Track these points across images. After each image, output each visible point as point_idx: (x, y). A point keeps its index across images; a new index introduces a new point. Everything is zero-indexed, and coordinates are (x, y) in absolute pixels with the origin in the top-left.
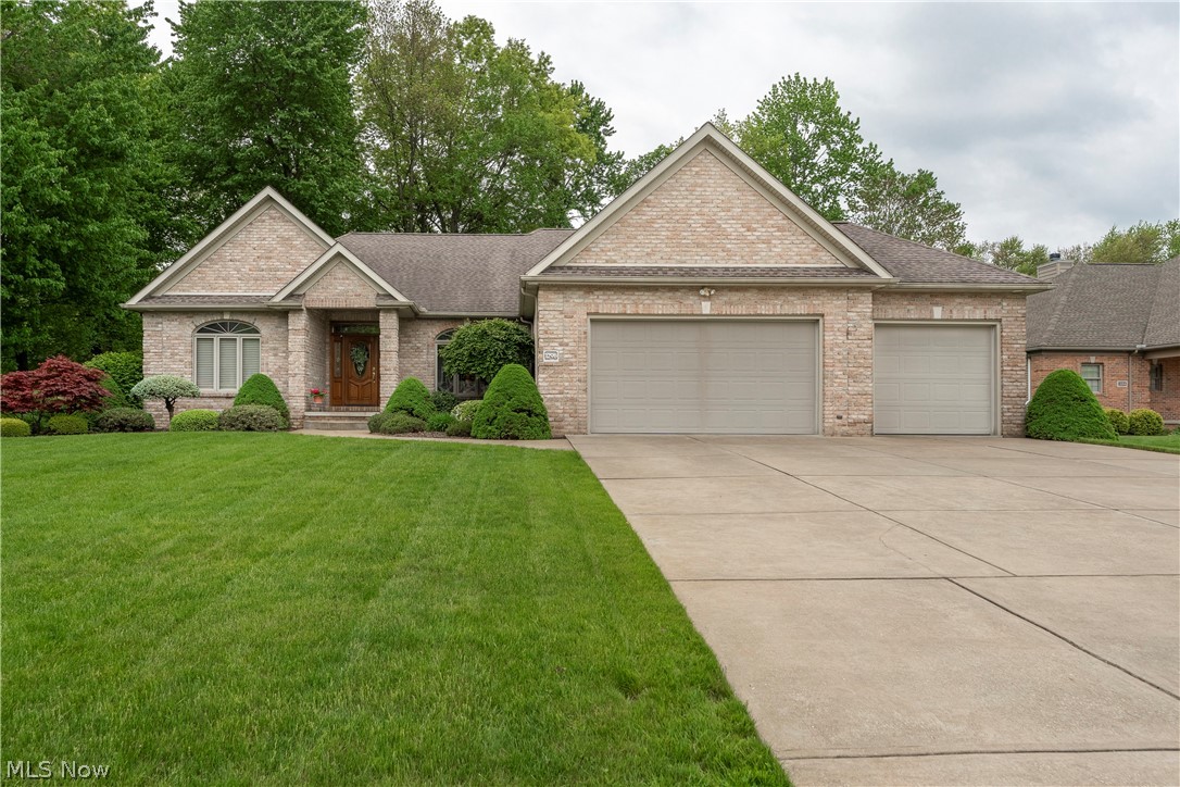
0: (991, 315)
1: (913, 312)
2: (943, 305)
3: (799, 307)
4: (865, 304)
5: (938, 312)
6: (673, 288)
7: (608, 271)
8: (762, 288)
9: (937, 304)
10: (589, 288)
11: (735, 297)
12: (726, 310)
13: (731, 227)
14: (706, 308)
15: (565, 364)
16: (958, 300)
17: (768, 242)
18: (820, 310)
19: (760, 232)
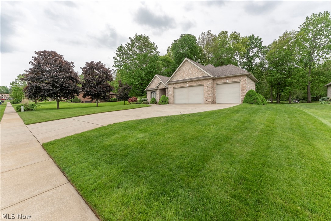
0: (238, 80)
1: (223, 81)
2: (229, 79)
3: (200, 83)
4: (211, 81)
5: (228, 81)
6: (183, 83)
7: (176, 81)
8: (195, 81)
9: (227, 79)
10: (174, 84)
11: (191, 83)
12: (190, 85)
13: (191, 72)
14: (187, 85)
15: (171, 94)
16: (231, 78)
17: (196, 74)
18: (203, 83)
19: (195, 72)
